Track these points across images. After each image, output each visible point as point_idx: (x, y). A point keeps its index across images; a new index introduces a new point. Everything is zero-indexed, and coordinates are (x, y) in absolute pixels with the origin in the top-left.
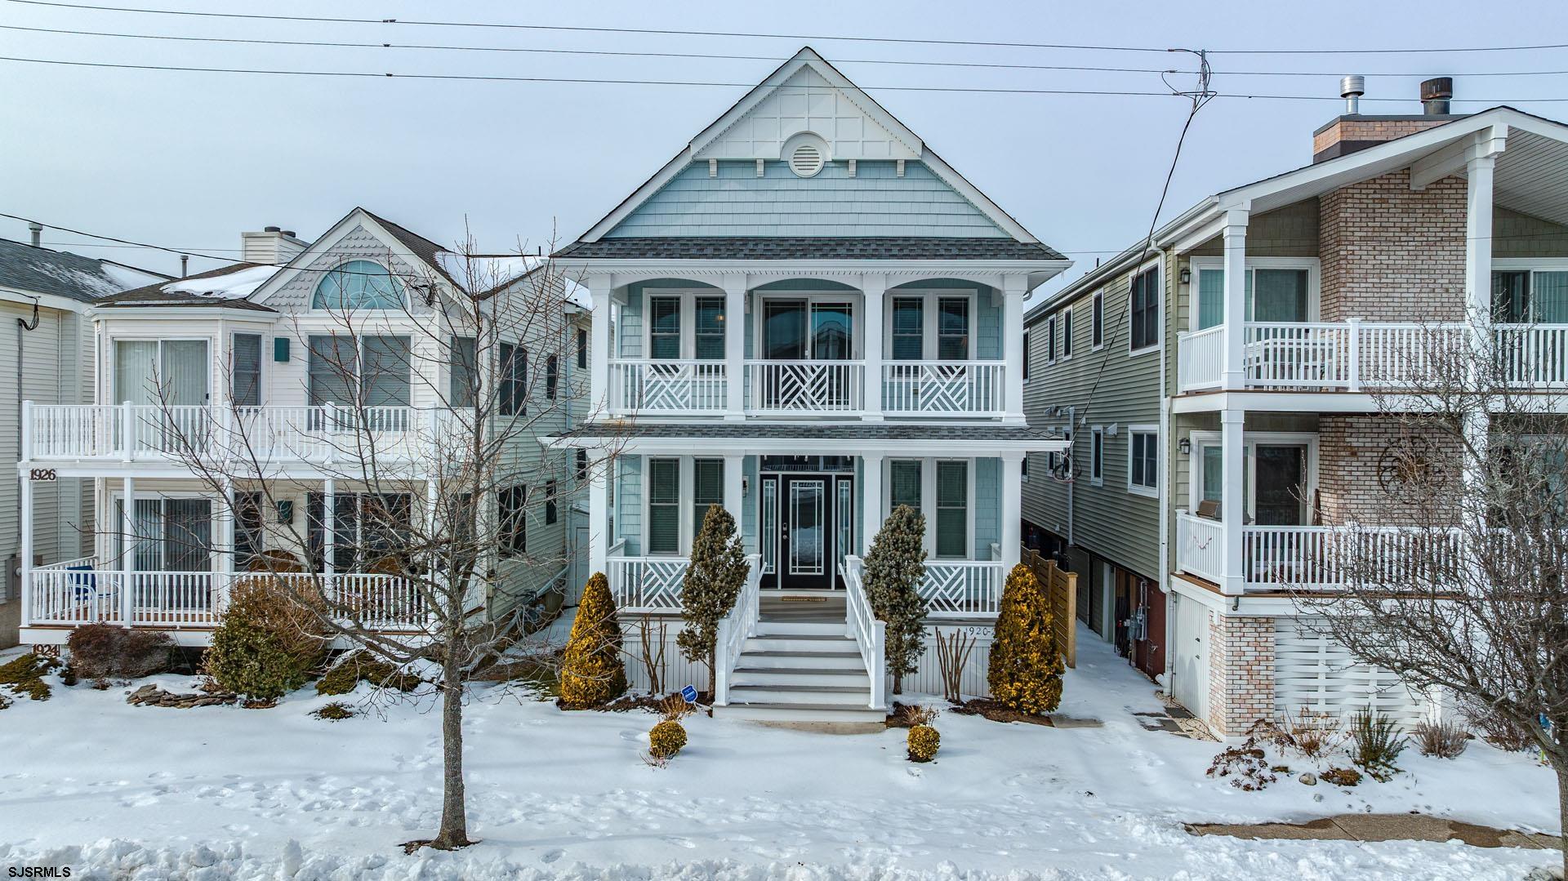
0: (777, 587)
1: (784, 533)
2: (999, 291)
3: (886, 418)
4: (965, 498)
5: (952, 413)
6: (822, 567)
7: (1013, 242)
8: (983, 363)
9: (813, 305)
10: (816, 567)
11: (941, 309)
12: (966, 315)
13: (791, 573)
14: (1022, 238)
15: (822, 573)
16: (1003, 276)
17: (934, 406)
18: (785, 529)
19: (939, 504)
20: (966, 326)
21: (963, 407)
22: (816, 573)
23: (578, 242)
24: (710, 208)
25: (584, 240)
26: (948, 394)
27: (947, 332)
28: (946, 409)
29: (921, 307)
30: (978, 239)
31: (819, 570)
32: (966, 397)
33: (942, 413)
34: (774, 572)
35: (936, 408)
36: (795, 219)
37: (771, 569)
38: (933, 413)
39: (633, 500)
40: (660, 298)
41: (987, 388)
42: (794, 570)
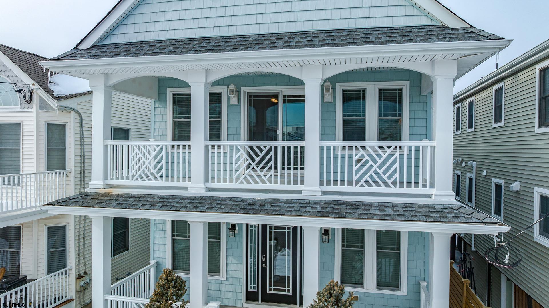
0: (258, 300)
1: (263, 262)
2: (428, 77)
3: (324, 193)
4: (399, 244)
5: (384, 189)
6: (291, 289)
7: (443, 27)
8: (414, 144)
9: (284, 97)
10: (286, 288)
11: (380, 99)
12: (400, 102)
13: (268, 292)
14: (452, 23)
15: (290, 294)
16: (432, 61)
17: (367, 182)
18: (264, 260)
19: (378, 248)
20: (401, 110)
21: (394, 183)
22: (286, 293)
23: (75, 48)
24: (176, 15)
25: (80, 47)
26: (380, 172)
27: (385, 115)
28: (378, 185)
29: (364, 98)
30: (407, 28)
31: (289, 291)
32: (398, 175)
33: (374, 189)
34: (256, 290)
35: (369, 185)
36: (243, 20)
37: (254, 288)
38: (366, 189)
39: (162, 234)
40: (178, 95)
41: (417, 167)
42: (271, 289)
